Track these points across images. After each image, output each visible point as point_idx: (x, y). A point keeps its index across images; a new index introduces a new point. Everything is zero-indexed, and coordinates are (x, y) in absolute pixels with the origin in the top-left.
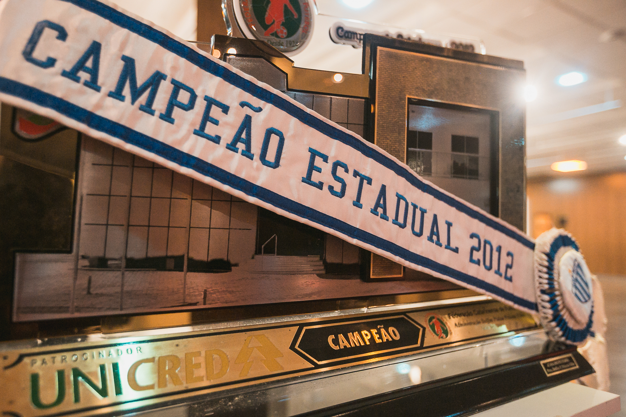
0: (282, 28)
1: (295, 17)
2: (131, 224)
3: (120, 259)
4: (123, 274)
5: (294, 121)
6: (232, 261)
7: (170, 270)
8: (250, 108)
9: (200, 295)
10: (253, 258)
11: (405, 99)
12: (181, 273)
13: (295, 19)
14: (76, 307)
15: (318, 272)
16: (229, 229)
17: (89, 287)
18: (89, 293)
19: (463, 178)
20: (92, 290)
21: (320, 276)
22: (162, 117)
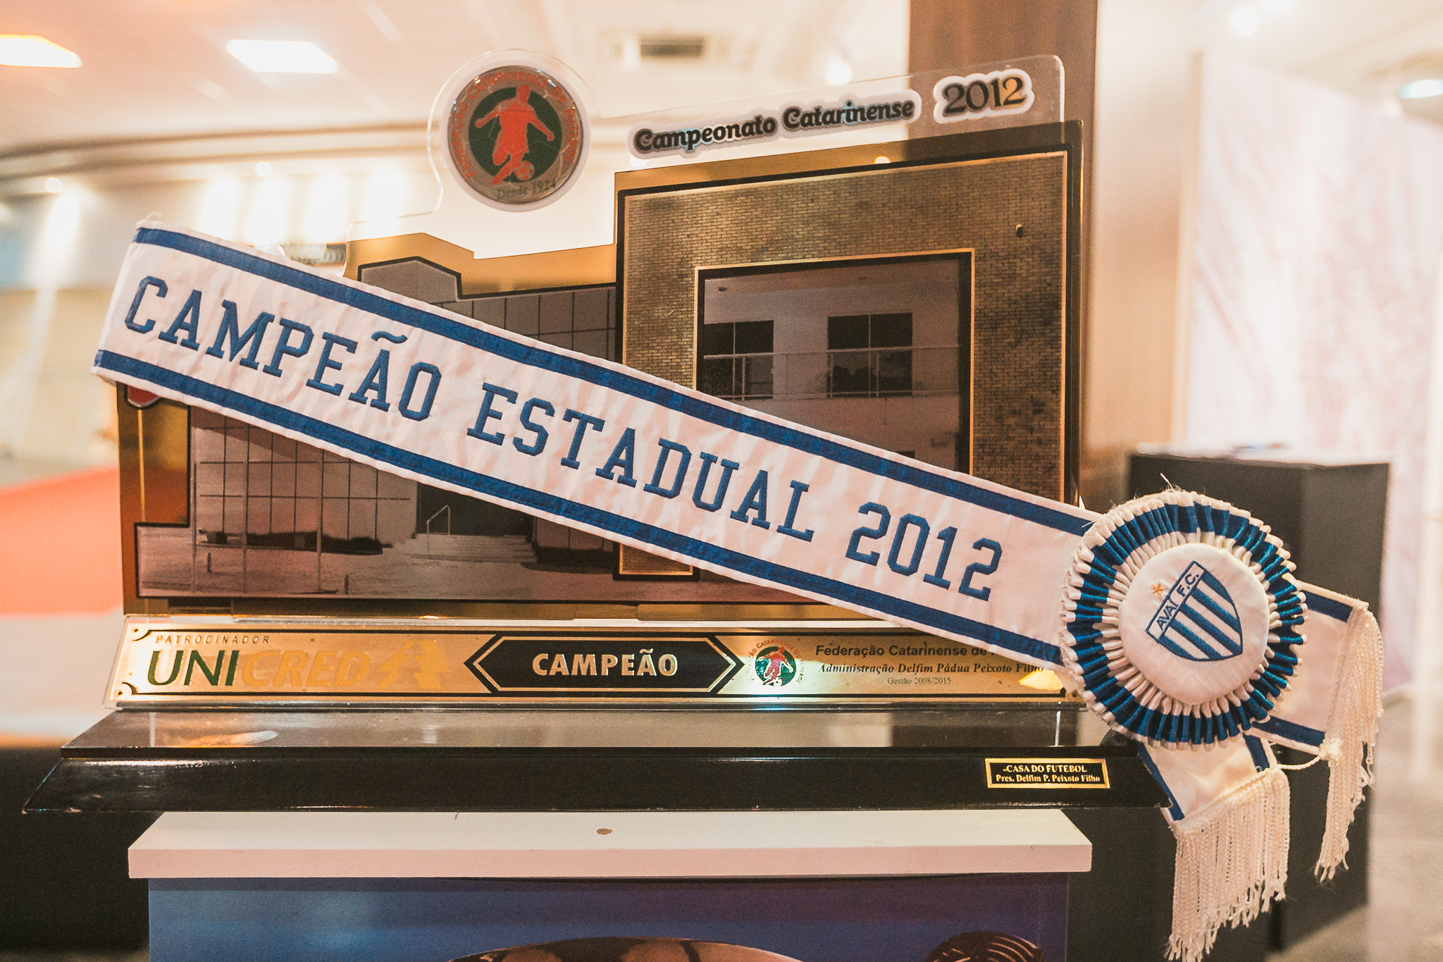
0: (523, 164)
1: (549, 140)
2: (250, 494)
3: (241, 535)
4: (245, 552)
5: (457, 348)
6: (383, 540)
7: (301, 549)
8: (388, 339)
9: (340, 582)
10: (413, 537)
11: (693, 273)
12: (314, 553)
13: (549, 143)
14: (197, 586)
15: (522, 560)
16: (377, 499)
17: (209, 566)
18: (209, 571)
19: (866, 396)
20: (213, 568)
21: (527, 565)
22: (267, 370)
